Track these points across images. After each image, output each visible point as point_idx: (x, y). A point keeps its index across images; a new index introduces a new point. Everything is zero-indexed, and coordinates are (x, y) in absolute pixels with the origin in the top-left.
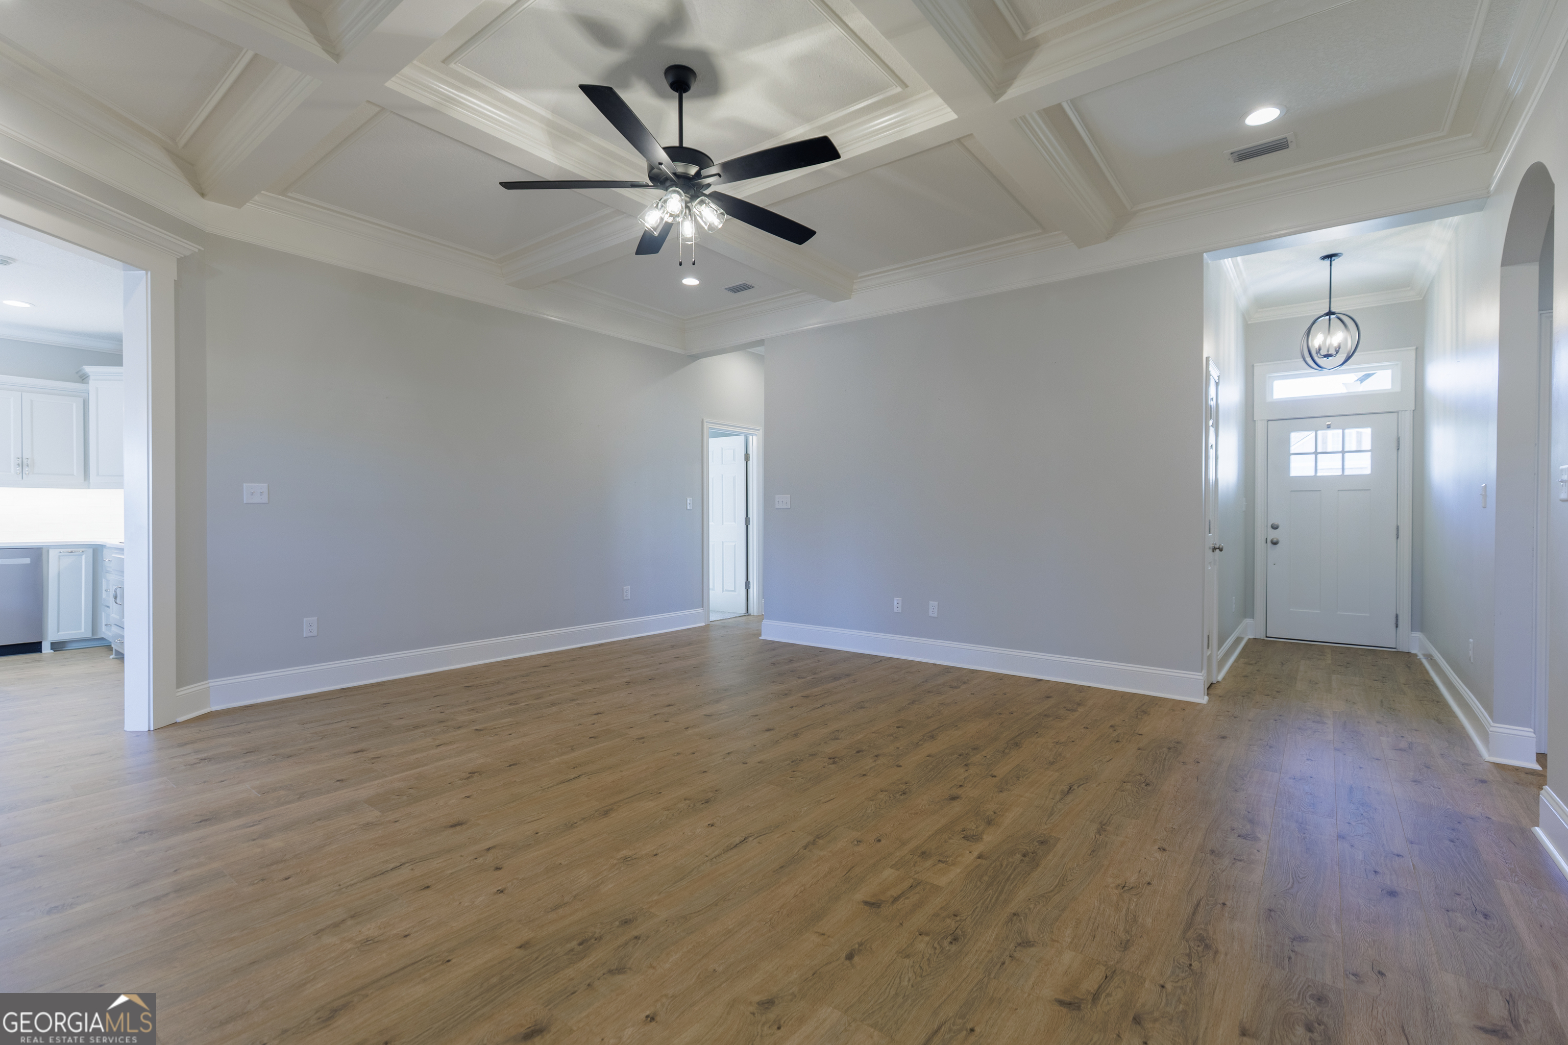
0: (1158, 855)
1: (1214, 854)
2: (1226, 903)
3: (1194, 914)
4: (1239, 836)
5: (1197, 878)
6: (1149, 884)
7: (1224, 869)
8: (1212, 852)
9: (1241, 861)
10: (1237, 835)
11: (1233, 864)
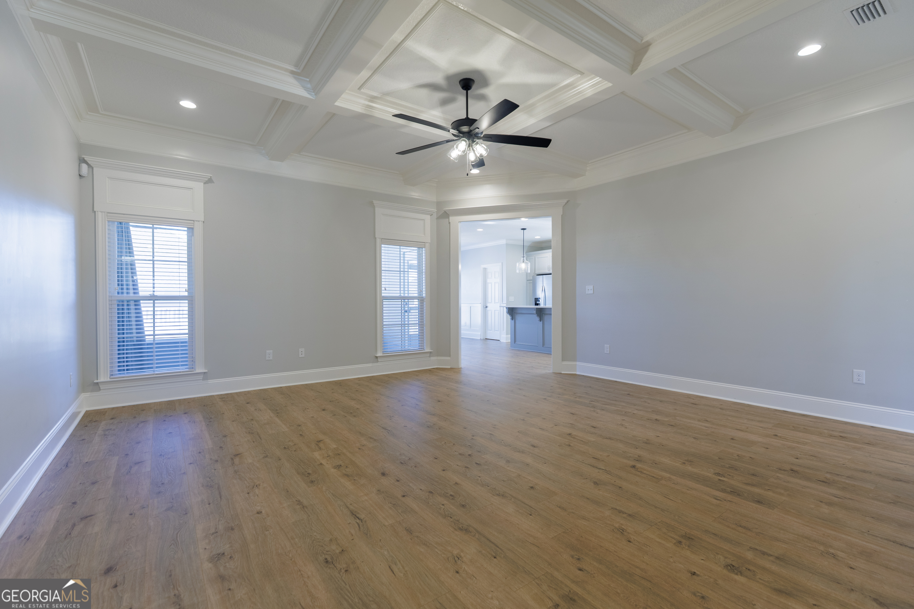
0: (258, 508)
1: (231, 528)
2: (209, 505)
3: (220, 493)
4: (224, 554)
5: (229, 509)
6: (248, 493)
7: (219, 522)
8: (232, 529)
9: (213, 534)
10: (226, 554)
11: (216, 528)
